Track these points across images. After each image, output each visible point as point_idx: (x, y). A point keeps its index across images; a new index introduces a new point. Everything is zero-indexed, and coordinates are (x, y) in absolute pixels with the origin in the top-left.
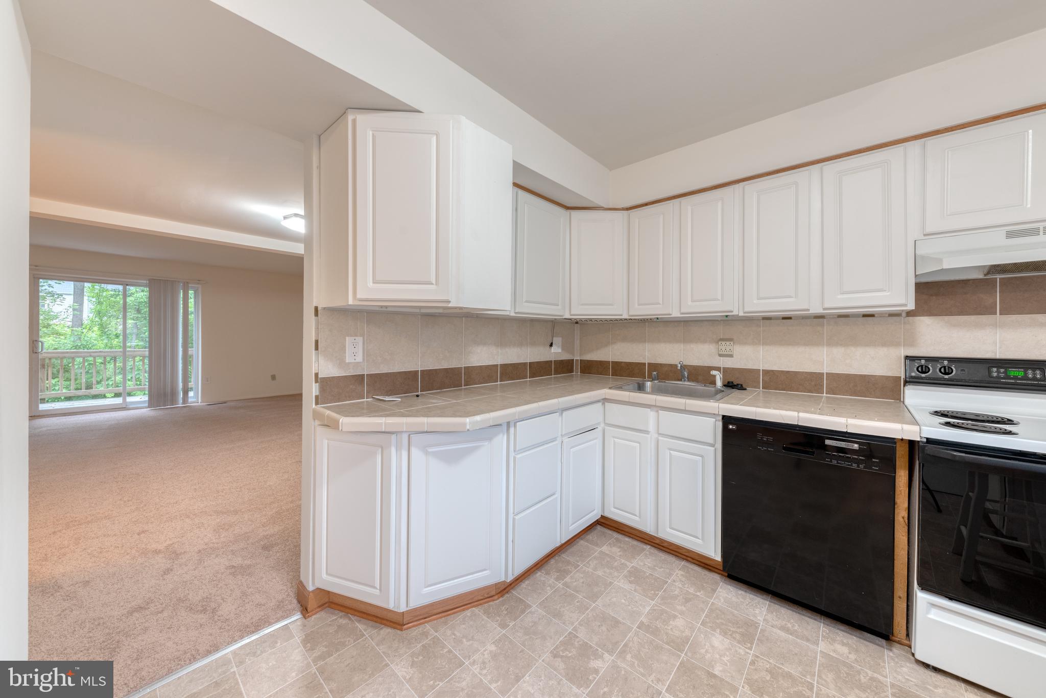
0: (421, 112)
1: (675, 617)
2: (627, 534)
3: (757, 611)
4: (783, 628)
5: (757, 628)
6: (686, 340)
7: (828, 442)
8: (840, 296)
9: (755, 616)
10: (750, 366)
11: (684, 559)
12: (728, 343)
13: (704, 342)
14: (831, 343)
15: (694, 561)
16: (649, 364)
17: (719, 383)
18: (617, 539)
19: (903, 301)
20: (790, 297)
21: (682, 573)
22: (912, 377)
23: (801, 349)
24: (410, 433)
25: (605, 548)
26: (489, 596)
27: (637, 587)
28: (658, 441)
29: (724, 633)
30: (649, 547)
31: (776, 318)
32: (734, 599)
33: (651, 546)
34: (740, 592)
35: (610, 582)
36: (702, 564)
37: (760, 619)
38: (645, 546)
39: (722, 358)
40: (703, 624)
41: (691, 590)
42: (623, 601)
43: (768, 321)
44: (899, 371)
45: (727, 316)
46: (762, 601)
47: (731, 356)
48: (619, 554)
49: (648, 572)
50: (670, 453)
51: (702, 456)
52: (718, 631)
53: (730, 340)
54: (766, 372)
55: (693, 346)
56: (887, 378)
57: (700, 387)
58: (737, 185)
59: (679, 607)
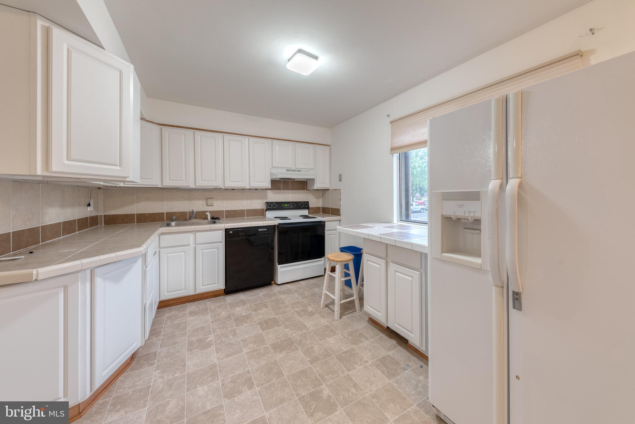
0: (104, 49)
1: (221, 313)
2: (172, 305)
3: (241, 297)
4: (250, 296)
5: (245, 300)
6: (189, 199)
7: (260, 230)
8: (255, 183)
9: (242, 298)
10: (220, 209)
11: (206, 299)
12: (212, 200)
13: (200, 200)
14: (247, 199)
15: (211, 297)
16: (166, 213)
17: (209, 218)
18: (169, 309)
19: (268, 186)
20: (240, 182)
21: (210, 302)
22: (268, 208)
23: (238, 201)
24: (91, 269)
25: (167, 315)
26: (127, 364)
27: (198, 315)
28: (195, 248)
29: (238, 306)
30: (188, 303)
31: (229, 189)
32: (233, 298)
33: (188, 302)
34: (233, 296)
35: (185, 321)
36: (214, 296)
37: (243, 298)
38: (186, 304)
39: (208, 207)
40: (230, 308)
41: (218, 304)
42: (197, 322)
43: (227, 190)
44: (264, 207)
45: (215, 188)
46: (240, 294)
47: (213, 205)
48: (177, 312)
49: (197, 310)
50: (202, 251)
51: (217, 248)
52: (236, 307)
53: (212, 198)
54: (226, 211)
55: (193, 202)
56: (261, 209)
57: (202, 221)
58: (220, 133)
59: (219, 310)
